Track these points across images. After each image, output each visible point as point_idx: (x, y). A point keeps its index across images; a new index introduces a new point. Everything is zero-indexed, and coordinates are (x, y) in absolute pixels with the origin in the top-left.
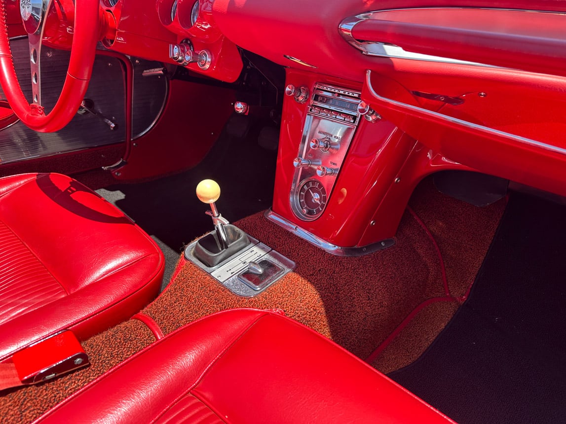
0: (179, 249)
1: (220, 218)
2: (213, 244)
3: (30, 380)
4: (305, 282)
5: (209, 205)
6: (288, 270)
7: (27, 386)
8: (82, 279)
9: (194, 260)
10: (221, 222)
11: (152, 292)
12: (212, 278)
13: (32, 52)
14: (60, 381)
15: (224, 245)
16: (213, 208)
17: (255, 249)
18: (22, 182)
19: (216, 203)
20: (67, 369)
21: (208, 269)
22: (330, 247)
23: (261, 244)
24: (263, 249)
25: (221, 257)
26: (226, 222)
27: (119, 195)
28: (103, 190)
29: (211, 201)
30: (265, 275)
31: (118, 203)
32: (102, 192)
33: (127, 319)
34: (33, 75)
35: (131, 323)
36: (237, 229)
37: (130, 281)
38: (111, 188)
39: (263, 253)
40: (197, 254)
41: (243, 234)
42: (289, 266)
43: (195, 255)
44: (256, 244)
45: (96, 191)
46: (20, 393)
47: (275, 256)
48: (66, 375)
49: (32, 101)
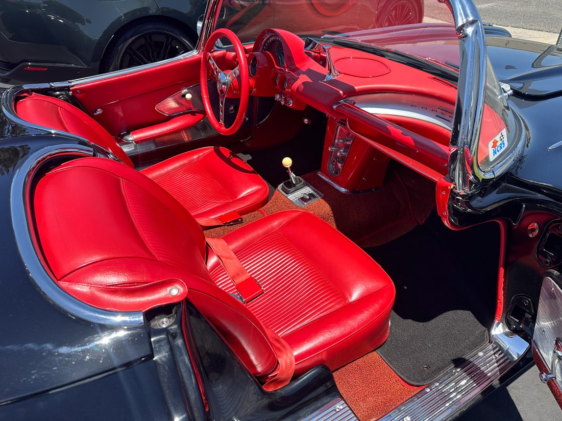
0: (276, 187)
1: (292, 173)
2: (289, 185)
3: (226, 223)
4: (326, 203)
5: (287, 168)
6: (319, 198)
7: (224, 226)
8: (238, 196)
9: (281, 191)
10: (293, 175)
11: (265, 202)
12: (288, 199)
13: (220, 101)
14: (234, 226)
15: (294, 185)
16: (289, 169)
17: (308, 188)
18: (208, 151)
19: (290, 167)
20: (236, 222)
21: (287, 195)
22: (343, 190)
23: (311, 186)
24: (311, 188)
25: (292, 190)
26: (294, 176)
27: (249, 157)
28: (240, 154)
29: (288, 167)
30: (310, 199)
31: (249, 162)
32: (240, 155)
33: (255, 211)
34: (221, 111)
35: (256, 212)
36: (301, 179)
37: (256, 197)
38: (245, 153)
39: (311, 190)
40: (283, 189)
41: (303, 181)
42: (321, 196)
43: (282, 189)
44: (309, 186)
45: (237, 155)
46: (223, 227)
47: (315, 192)
48: (236, 224)
49: (220, 121)
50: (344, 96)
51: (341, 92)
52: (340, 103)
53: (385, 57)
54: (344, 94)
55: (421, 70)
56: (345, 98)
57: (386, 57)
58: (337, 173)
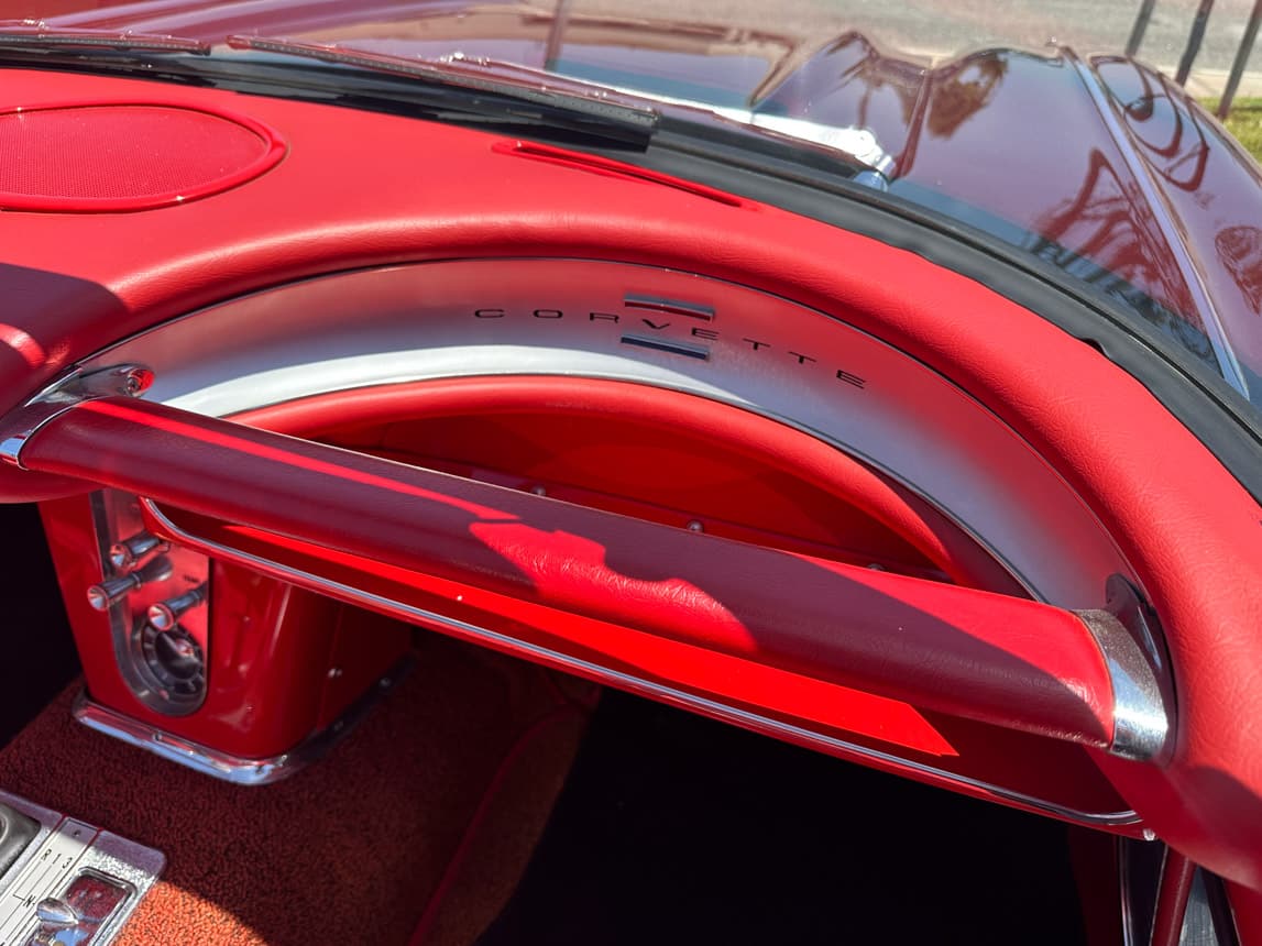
6: (147, 882)
17: (55, 843)
23: (70, 823)
24: (75, 835)
39: (76, 851)
41: (12, 806)
42: (149, 868)
44: (55, 827)
50: (55, 360)
51: (18, 339)
52: (43, 408)
53: (211, 85)
54: (46, 344)
55: (433, 118)
56: (68, 365)
57: (220, 83)
58: (182, 688)
